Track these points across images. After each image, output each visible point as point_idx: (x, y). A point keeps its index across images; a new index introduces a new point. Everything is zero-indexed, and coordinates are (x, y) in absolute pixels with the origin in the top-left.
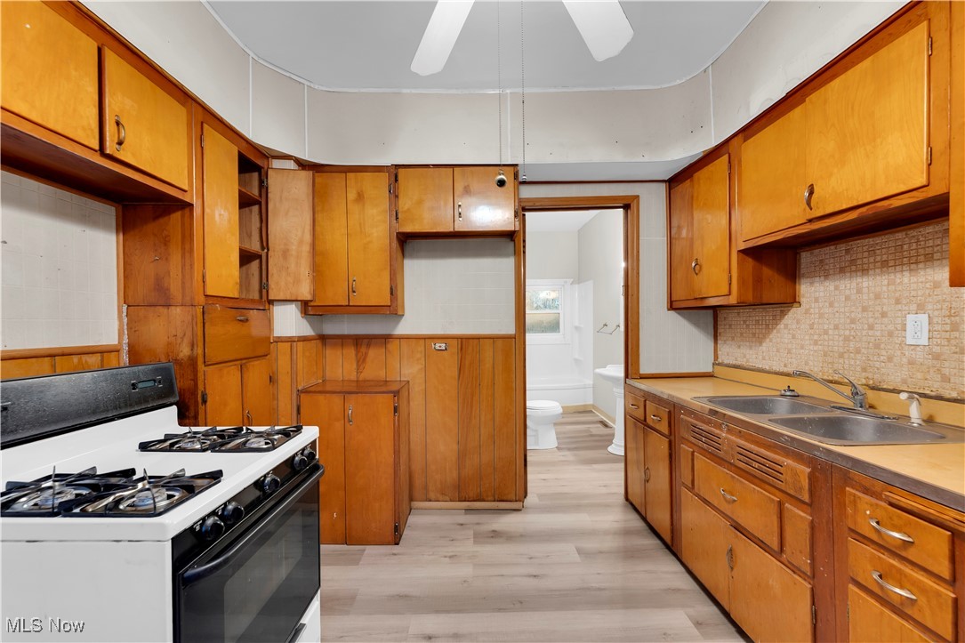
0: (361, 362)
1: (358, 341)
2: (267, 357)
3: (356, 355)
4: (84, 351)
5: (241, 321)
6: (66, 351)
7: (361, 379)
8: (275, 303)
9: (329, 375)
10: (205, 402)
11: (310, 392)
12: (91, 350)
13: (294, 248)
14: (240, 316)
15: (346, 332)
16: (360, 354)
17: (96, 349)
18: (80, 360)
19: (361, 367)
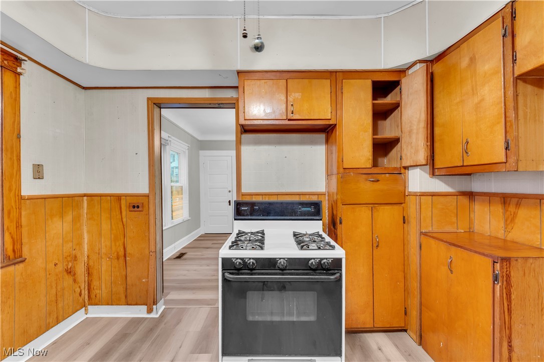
0: (510, 221)
1: (505, 199)
2: (402, 205)
3: (504, 214)
4: (311, 193)
5: (373, 181)
6: (304, 193)
7: (508, 239)
8: (410, 168)
9: (477, 228)
10: (341, 223)
11: (427, 235)
12: (314, 193)
13: (415, 127)
14: (371, 178)
15: (493, 191)
16: (508, 213)
17: (316, 193)
18: (309, 197)
19: (510, 227)
